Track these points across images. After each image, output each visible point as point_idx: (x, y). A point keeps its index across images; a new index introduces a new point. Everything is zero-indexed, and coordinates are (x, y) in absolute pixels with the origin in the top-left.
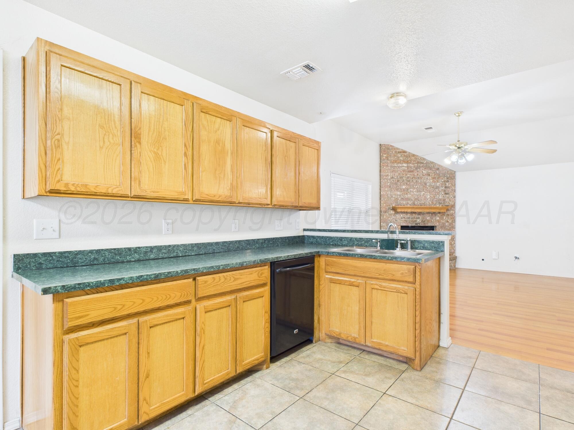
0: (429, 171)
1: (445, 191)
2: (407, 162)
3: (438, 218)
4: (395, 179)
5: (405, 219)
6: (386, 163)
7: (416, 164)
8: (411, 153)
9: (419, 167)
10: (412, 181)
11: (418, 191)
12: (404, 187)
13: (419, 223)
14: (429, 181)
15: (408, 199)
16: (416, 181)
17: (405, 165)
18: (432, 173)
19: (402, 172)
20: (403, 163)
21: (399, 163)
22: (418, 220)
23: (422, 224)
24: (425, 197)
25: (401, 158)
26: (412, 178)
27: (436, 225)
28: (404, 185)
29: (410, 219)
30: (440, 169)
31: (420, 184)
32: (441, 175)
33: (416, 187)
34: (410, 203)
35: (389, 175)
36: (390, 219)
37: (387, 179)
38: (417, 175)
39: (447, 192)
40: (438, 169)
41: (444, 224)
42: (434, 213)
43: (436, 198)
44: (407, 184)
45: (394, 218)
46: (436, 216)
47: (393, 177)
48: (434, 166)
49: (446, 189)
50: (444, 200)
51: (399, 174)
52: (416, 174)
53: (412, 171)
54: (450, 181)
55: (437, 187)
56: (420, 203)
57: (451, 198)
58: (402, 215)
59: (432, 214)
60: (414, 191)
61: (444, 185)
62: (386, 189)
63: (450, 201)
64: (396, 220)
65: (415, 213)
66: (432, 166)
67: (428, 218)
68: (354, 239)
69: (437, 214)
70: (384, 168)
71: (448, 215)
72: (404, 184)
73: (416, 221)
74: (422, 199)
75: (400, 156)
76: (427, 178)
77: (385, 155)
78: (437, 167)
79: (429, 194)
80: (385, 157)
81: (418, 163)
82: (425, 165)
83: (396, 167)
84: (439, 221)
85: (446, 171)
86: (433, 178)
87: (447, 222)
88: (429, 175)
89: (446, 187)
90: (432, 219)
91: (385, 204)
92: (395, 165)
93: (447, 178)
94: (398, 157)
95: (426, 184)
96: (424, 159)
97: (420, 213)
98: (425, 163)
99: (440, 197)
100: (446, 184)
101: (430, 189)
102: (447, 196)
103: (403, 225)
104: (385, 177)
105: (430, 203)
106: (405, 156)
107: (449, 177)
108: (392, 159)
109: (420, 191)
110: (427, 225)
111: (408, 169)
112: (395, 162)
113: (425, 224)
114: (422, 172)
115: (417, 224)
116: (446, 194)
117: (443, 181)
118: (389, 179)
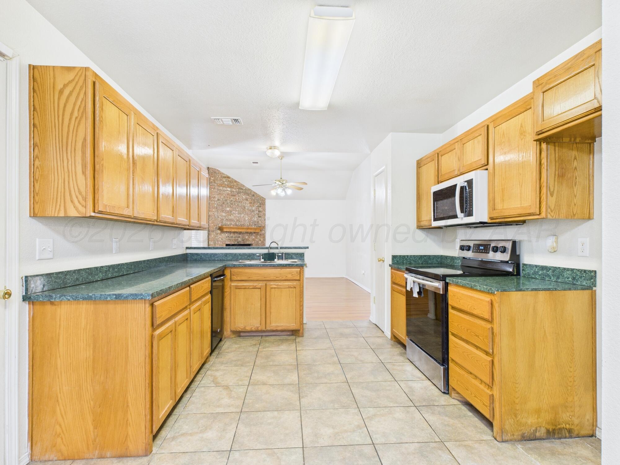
0: (247, 197)
1: (258, 214)
2: (231, 187)
3: (254, 237)
4: (221, 201)
5: (229, 238)
6: (214, 186)
7: (238, 190)
8: (234, 179)
9: (240, 193)
10: (235, 204)
11: (239, 214)
12: (228, 209)
13: (240, 242)
14: (247, 205)
15: (231, 220)
16: (238, 205)
17: (229, 189)
18: (249, 198)
19: (227, 196)
20: (227, 187)
21: (224, 187)
22: (239, 239)
23: (242, 242)
24: (244, 219)
25: (226, 183)
26: (235, 202)
27: (252, 243)
28: (229, 208)
29: (233, 238)
30: (255, 196)
31: (241, 207)
32: (256, 200)
33: (238, 209)
34: (233, 224)
35: (216, 197)
36: (216, 237)
37: (214, 200)
38: (239, 199)
39: (260, 216)
40: (254, 195)
41: (258, 242)
42: (251, 233)
43: (252, 220)
44: (230, 206)
45: (220, 237)
46: (252, 235)
47: (219, 199)
48: (251, 193)
49: (259, 213)
50: (258, 222)
51: (224, 197)
52: (237, 198)
53: (235, 196)
54: (262, 207)
55: (253, 211)
56: (241, 224)
57: (263, 220)
58: (226, 235)
59: (249, 233)
60: (236, 213)
61: (257, 210)
62: (214, 210)
63: (262, 223)
64: (222, 239)
65: (237, 232)
66: (250, 193)
67: (246, 237)
68: (238, 255)
69: (253, 233)
70: (211, 190)
71: (261, 234)
72: (228, 206)
73: (238, 240)
74: (242, 220)
75: (225, 180)
76: (246, 203)
77: (212, 178)
78: (253, 193)
79: (247, 216)
80: (213, 180)
81: (239, 188)
82: (244, 191)
83: (222, 190)
84: (254, 240)
85: (259, 198)
86: (250, 203)
87: (260, 240)
88: (247, 200)
89: (259, 211)
90: (250, 238)
91: (213, 223)
92: (221, 188)
93: (260, 204)
94: (224, 182)
95: (245, 207)
96: (244, 186)
97: (240, 233)
98: (244, 190)
99: (255, 220)
100: (259, 209)
101: (248, 212)
102: (260, 218)
103: (227, 243)
104: (212, 199)
105: (247, 224)
106: (228, 181)
107: (261, 203)
108: (219, 182)
109: (241, 214)
110: (246, 243)
111: (231, 193)
112: (221, 185)
113: (244, 242)
114: (242, 197)
115: (238, 242)
116: (259, 217)
117: (257, 206)
118: (216, 201)
